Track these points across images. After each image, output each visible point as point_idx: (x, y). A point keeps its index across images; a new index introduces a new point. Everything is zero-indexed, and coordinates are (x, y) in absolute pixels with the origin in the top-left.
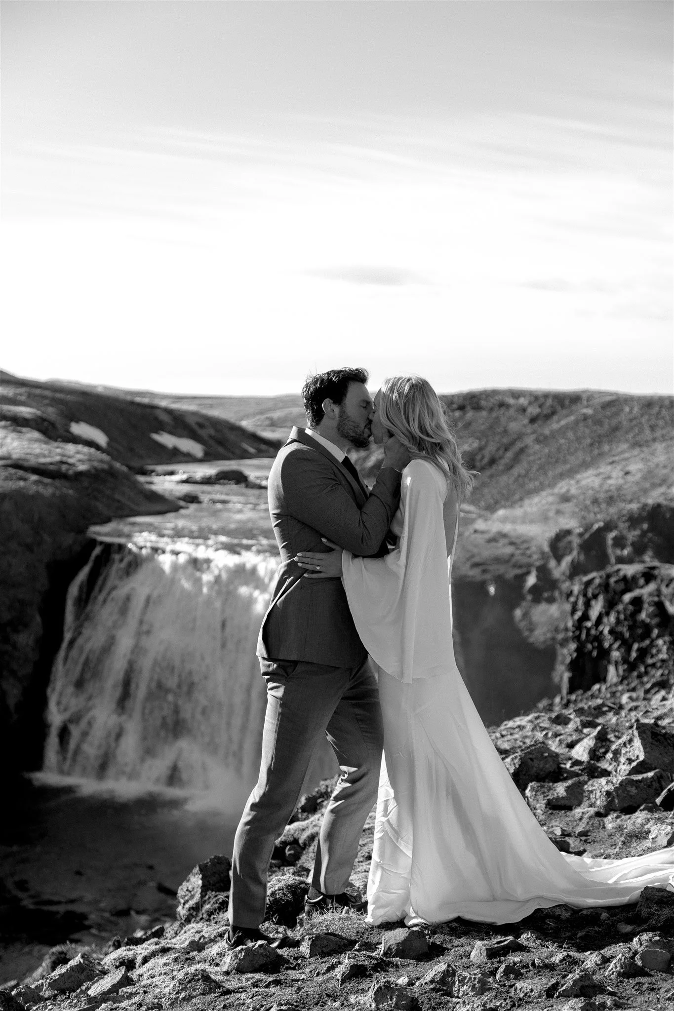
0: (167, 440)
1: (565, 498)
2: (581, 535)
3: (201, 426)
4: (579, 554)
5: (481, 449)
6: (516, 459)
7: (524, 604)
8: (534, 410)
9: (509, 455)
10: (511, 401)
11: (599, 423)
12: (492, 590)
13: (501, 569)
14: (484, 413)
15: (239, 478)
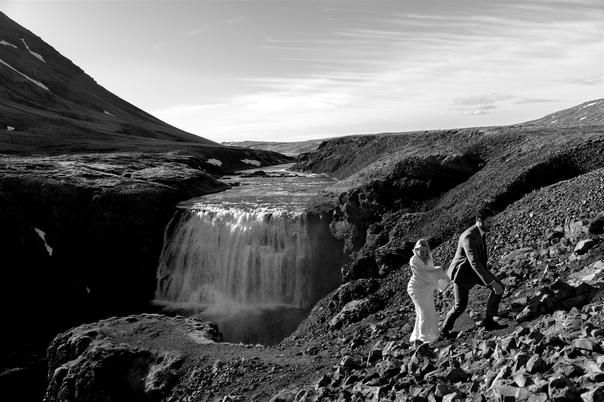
0: (247, 161)
1: (362, 175)
2: (349, 195)
3: (261, 155)
4: (349, 202)
5: (342, 157)
6: (352, 160)
7: (333, 222)
8: (360, 142)
9: (351, 159)
10: (354, 140)
11: (380, 145)
12: (321, 216)
13: (325, 208)
14: (345, 144)
15: (262, 174)
